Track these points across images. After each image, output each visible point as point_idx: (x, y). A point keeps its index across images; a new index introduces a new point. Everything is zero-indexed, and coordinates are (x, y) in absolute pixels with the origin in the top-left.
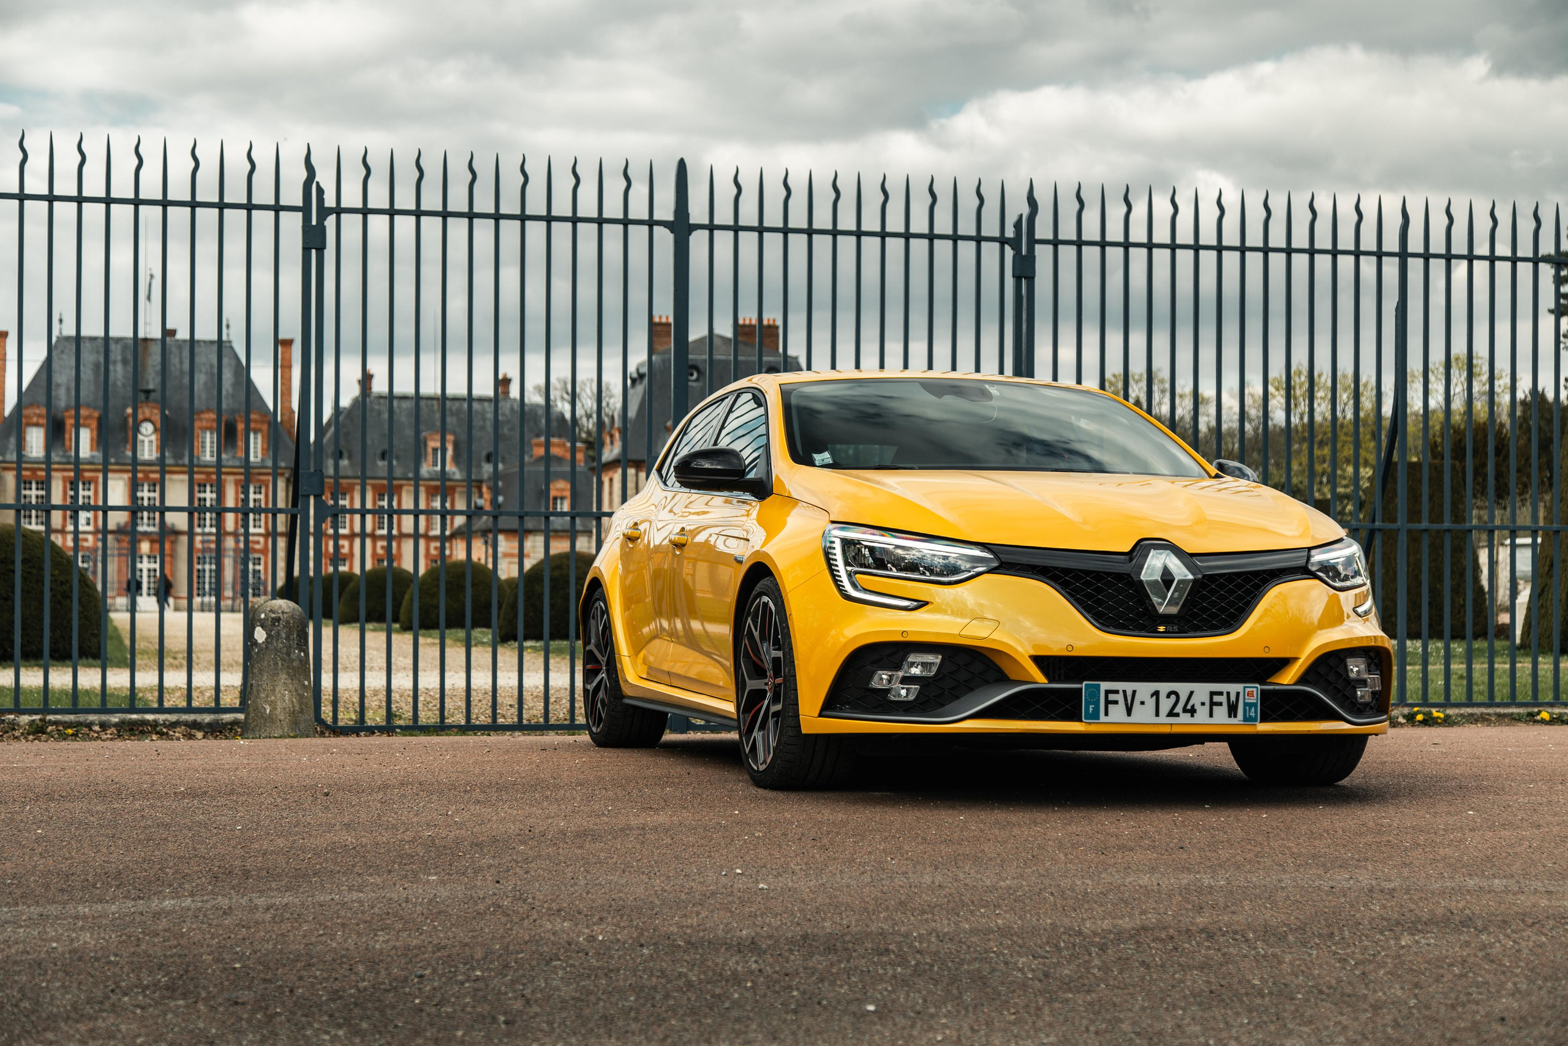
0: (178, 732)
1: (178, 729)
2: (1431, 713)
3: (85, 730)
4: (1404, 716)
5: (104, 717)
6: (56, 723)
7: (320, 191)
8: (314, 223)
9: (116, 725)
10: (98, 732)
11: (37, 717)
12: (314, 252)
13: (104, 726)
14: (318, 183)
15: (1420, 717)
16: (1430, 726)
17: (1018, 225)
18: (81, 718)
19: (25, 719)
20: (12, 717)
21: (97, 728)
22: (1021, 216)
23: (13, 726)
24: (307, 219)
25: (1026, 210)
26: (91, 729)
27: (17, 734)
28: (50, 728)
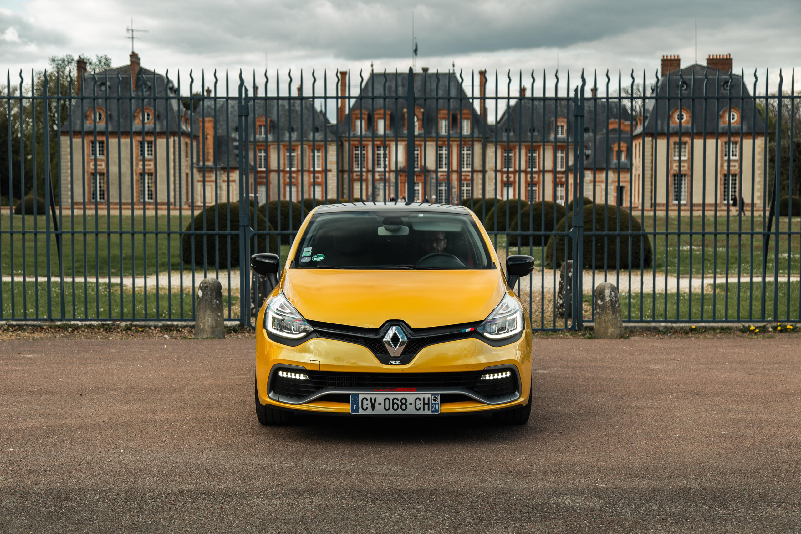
0: (186, 331)
1: (186, 329)
2: (786, 326)
3: (147, 329)
4: (772, 328)
5: (156, 323)
6: (136, 326)
7: (246, 90)
8: (243, 104)
9: (161, 327)
10: (152, 330)
11: (128, 323)
12: (244, 118)
13: (156, 327)
14: (245, 87)
15: (779, 328)
16: (784, 333)
17: (576, 90)
18: (147, 323)
19: (124, 324)
20: (118, 323)
21: (153, 328)
22: (577, 86)
23: (118, 326)
24: (240, 102)
25: (580, 83)
26: (150, 329)
27: (119, 330)
28: (133, 328)
